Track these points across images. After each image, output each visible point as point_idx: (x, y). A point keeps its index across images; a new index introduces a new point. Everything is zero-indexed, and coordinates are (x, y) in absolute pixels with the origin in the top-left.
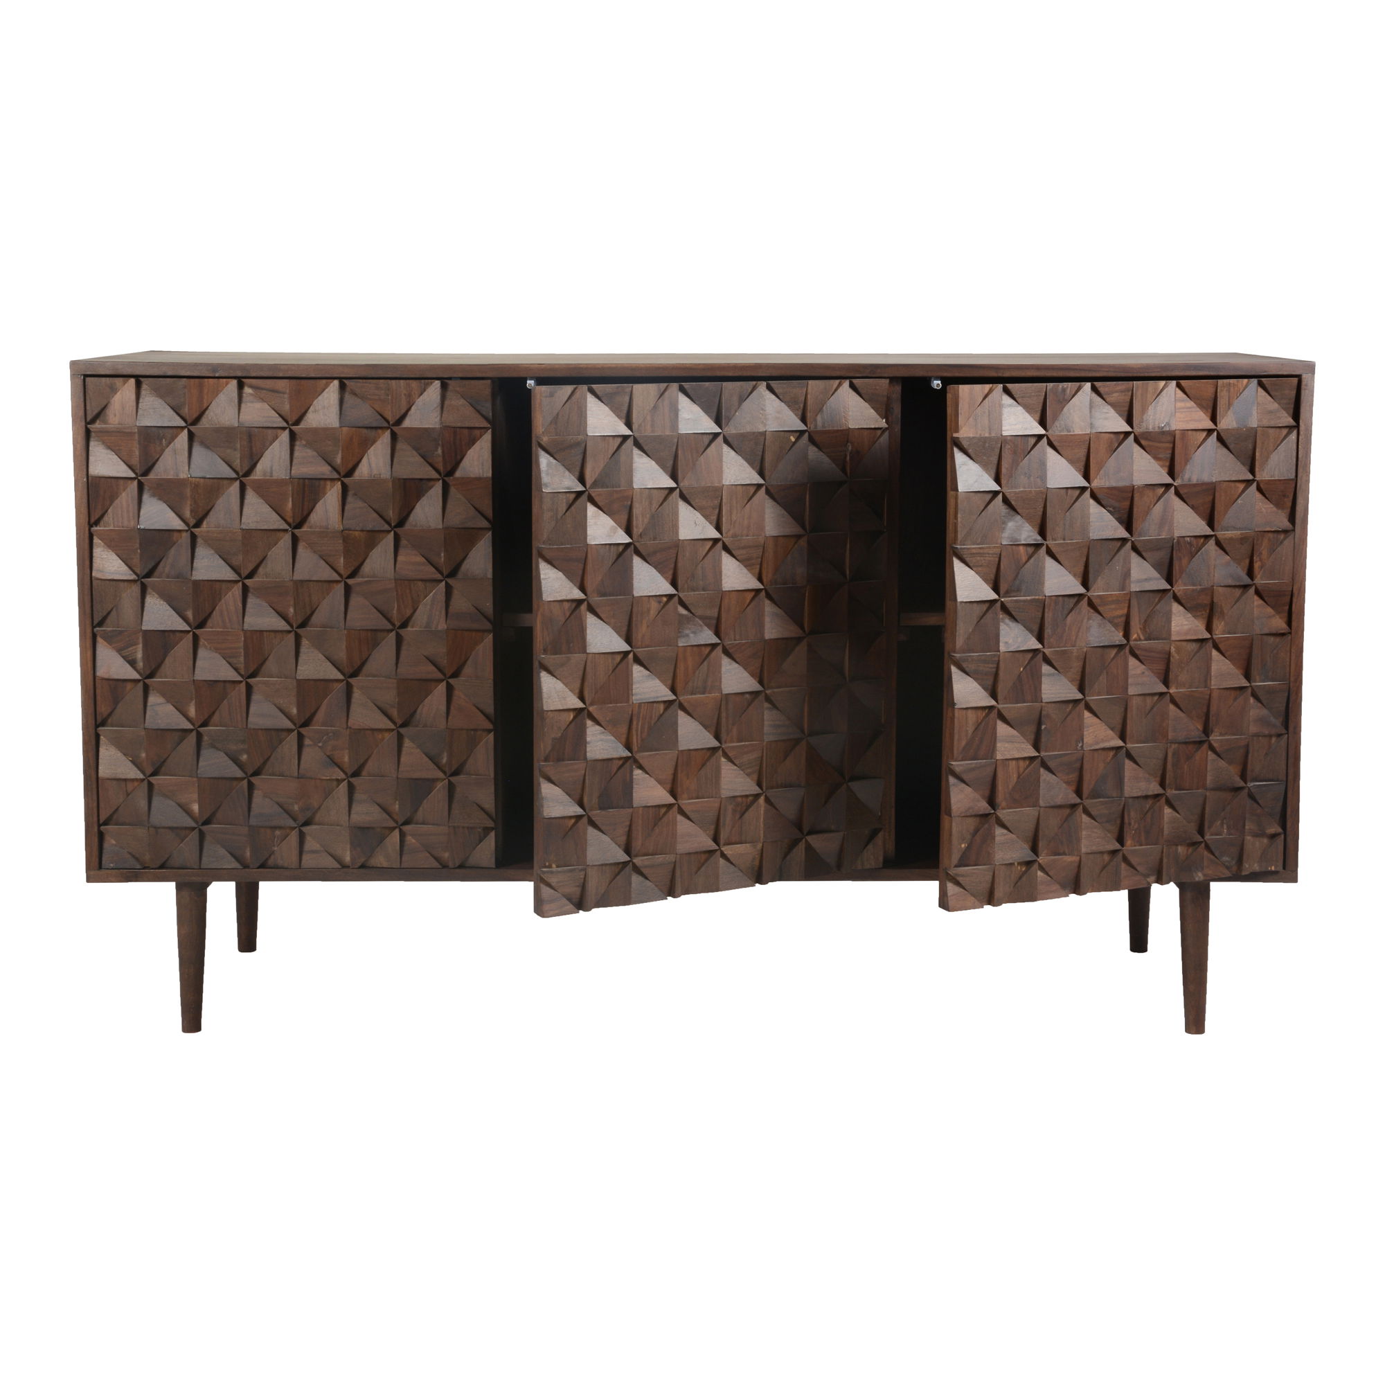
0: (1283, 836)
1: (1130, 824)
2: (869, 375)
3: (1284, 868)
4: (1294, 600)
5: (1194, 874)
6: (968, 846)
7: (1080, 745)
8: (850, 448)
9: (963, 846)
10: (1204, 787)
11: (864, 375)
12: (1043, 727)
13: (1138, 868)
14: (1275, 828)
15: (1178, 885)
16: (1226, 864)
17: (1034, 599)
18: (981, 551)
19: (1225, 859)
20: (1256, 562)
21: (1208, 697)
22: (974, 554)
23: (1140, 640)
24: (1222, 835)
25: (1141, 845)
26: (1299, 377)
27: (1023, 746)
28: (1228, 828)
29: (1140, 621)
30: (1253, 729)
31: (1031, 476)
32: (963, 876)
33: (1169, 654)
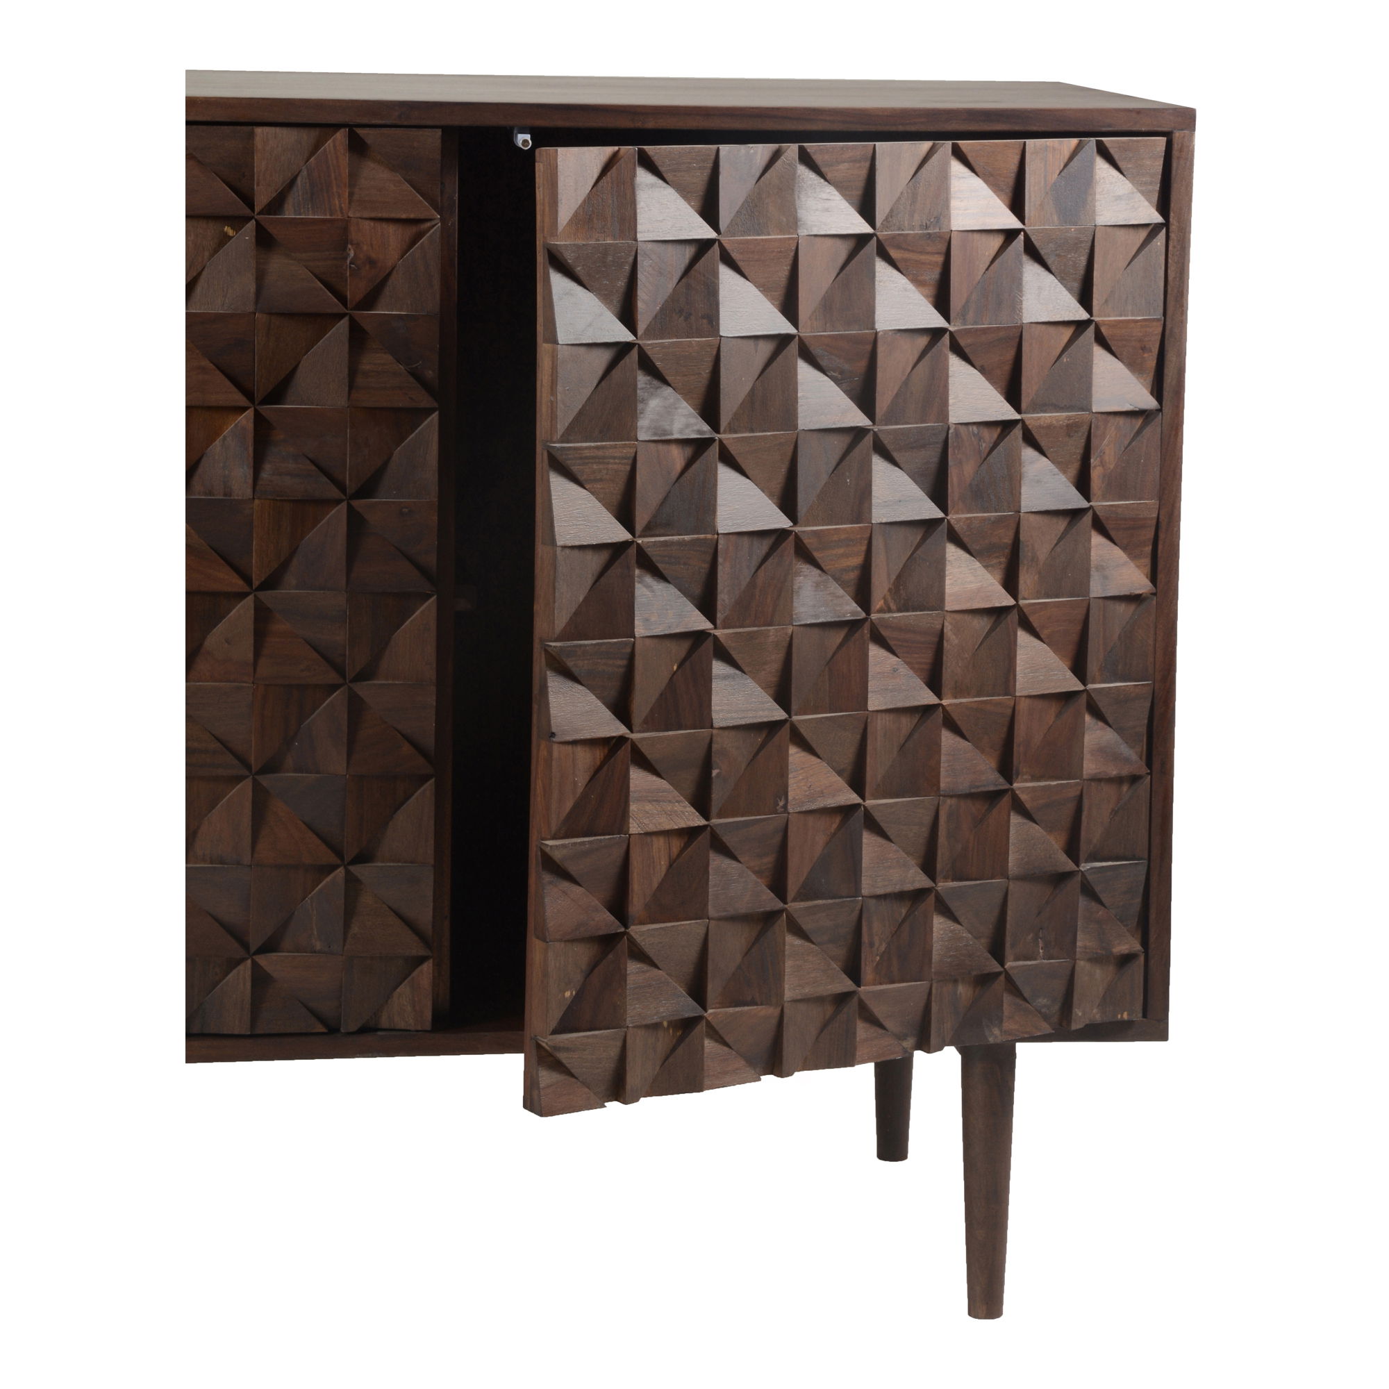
0: (1142, 959)
1: (871, 945)
2: (399, 123)
3: (1145, 1016)
4: (1162, 536)
5: (987, 1033)
6: (577, 994)
7: (781, 804)
8: (352, 254)
9: (568, 994)
10: (1004, 874)
11: (388, 122)
12: (715, 773)
13: (887, 1024)
14: (1128, 944)
15: (960, 1050)
16: (1043, 1010)
17: (698, 539)
18: (600, 453)
19: (1042, 1001)
20: (1095, 467)
21: (1009, 711)
22: (586, 458)
23: (890, 611)
24: (1035, 959)
25: (893, 982)
26: (1168, 135)
27: (678, 807)
28: (1045, 947)
29: (889, 575)
30: (1090, 767)
31: (690, 314)
32: (567, 1050)
33: (941, 635)
